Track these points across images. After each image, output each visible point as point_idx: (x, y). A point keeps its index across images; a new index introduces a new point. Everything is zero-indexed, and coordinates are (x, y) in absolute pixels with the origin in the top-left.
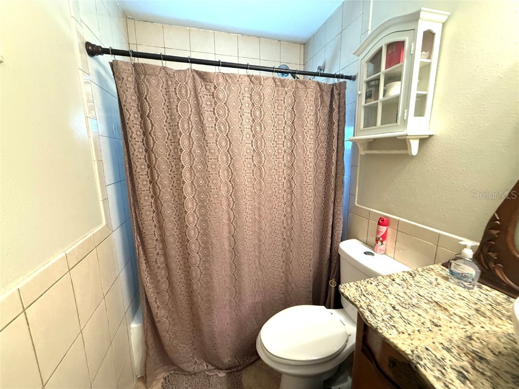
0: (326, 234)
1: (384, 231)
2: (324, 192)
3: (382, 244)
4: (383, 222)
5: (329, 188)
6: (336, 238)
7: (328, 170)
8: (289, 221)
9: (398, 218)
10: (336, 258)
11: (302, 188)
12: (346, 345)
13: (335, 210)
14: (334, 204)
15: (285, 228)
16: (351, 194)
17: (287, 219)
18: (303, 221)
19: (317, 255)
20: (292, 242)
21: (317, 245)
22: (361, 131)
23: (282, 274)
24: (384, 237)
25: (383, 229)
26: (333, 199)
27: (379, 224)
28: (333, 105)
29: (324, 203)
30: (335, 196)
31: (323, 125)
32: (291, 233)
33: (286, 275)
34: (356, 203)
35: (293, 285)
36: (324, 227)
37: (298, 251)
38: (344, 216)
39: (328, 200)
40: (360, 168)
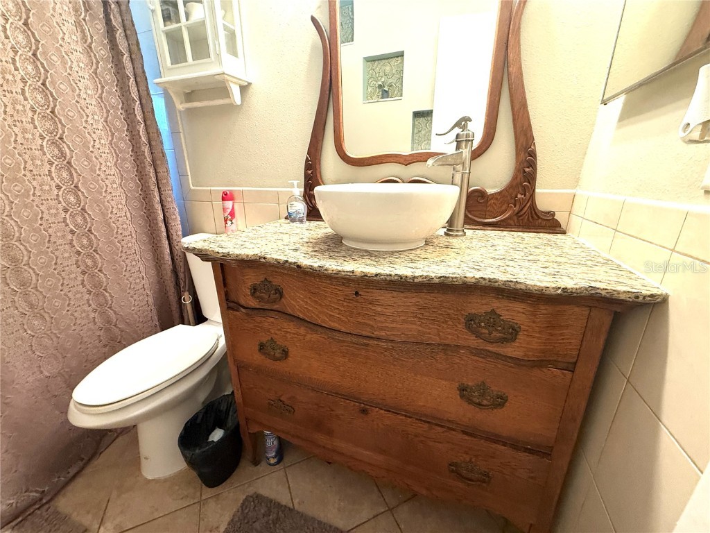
0: (159, 236)
1: (231, 207)
2: (137, 171)
3: (232, 223)
4: (226, 197)
5: (144, 163)
6: (175, 237)
7: (134, 135)
8: (79, 220)
9: (241, 189)
10: (181, 264)
11: (88, 158)
12: (218, 344)
13: (163, 197)
14: (159, 188)
15: (72, 232)
16: (182, 175)
17: (73, 216)
18: (110, 215)
19: (152, 271)
20: (98, 256)
21: (149, 255)
22: (169, 69)
23: (92, 315)
24: (232, 214)
25: (229, 204)
26: (154, 180)
27: (223, 199)
28: (111, 20)
29: (141, 190)
30: (157, 176)
31: (102, 52)
32: (90, 240)
33: (103, 313)
34: (191, 186)
35: (121, 326)
36: (152, 225)
37: (114, 268)
38: (179, 206)
39: (146, 182)
40: (184, 134)
